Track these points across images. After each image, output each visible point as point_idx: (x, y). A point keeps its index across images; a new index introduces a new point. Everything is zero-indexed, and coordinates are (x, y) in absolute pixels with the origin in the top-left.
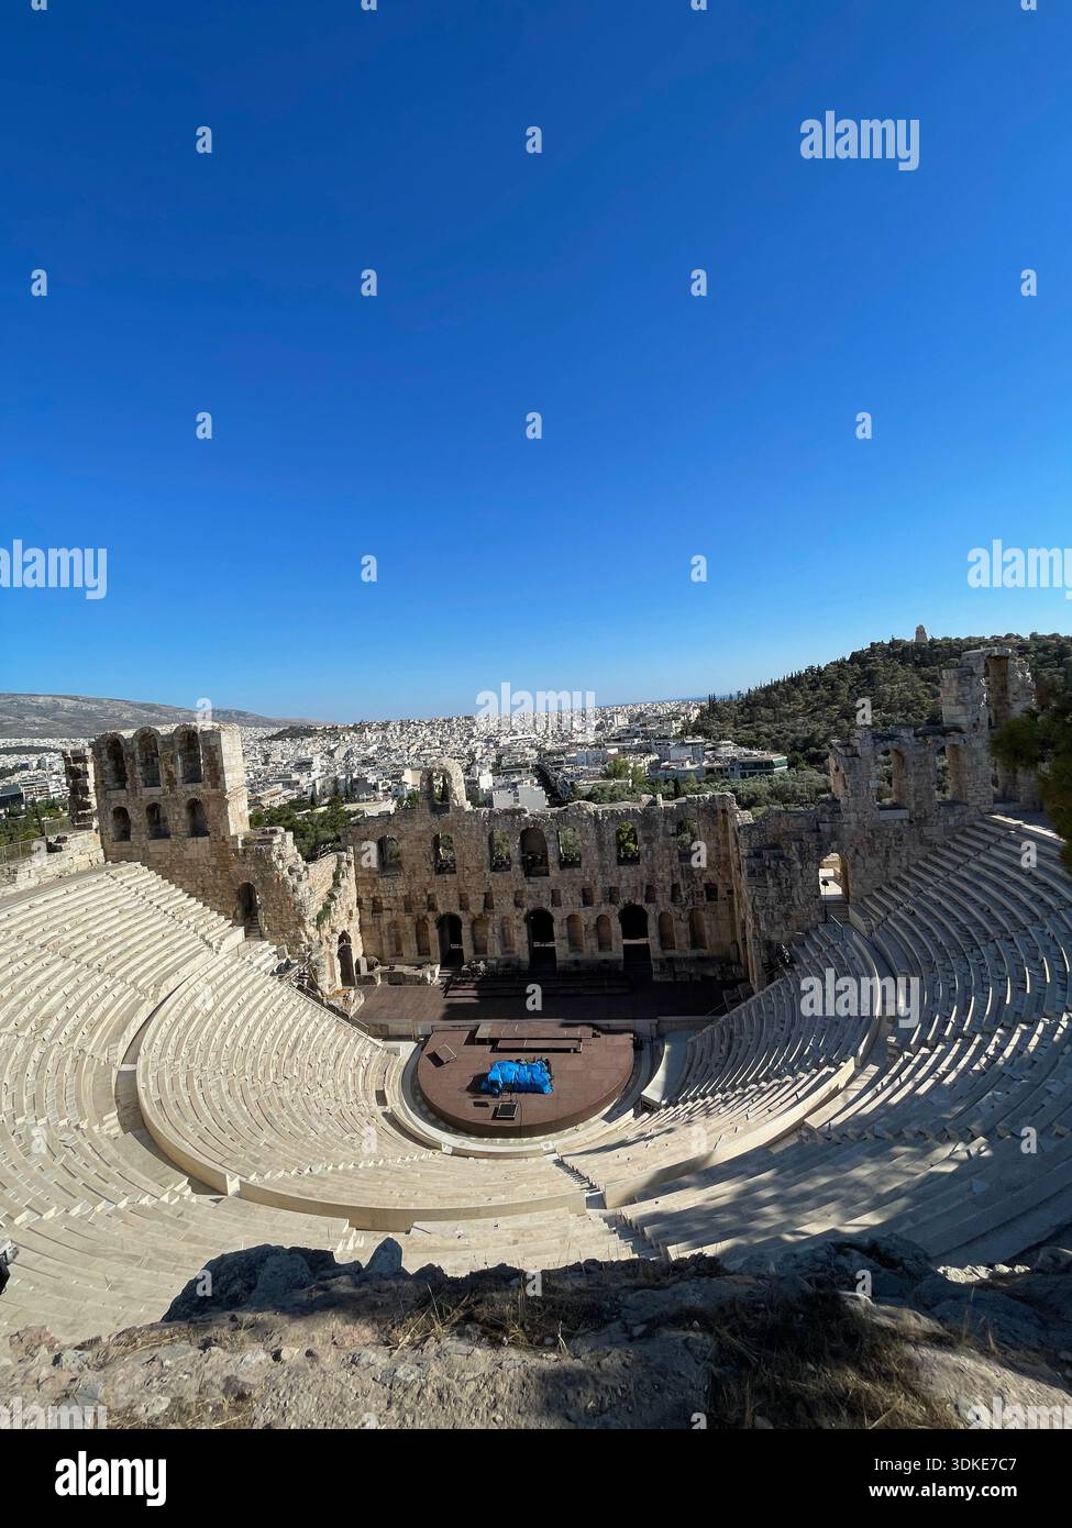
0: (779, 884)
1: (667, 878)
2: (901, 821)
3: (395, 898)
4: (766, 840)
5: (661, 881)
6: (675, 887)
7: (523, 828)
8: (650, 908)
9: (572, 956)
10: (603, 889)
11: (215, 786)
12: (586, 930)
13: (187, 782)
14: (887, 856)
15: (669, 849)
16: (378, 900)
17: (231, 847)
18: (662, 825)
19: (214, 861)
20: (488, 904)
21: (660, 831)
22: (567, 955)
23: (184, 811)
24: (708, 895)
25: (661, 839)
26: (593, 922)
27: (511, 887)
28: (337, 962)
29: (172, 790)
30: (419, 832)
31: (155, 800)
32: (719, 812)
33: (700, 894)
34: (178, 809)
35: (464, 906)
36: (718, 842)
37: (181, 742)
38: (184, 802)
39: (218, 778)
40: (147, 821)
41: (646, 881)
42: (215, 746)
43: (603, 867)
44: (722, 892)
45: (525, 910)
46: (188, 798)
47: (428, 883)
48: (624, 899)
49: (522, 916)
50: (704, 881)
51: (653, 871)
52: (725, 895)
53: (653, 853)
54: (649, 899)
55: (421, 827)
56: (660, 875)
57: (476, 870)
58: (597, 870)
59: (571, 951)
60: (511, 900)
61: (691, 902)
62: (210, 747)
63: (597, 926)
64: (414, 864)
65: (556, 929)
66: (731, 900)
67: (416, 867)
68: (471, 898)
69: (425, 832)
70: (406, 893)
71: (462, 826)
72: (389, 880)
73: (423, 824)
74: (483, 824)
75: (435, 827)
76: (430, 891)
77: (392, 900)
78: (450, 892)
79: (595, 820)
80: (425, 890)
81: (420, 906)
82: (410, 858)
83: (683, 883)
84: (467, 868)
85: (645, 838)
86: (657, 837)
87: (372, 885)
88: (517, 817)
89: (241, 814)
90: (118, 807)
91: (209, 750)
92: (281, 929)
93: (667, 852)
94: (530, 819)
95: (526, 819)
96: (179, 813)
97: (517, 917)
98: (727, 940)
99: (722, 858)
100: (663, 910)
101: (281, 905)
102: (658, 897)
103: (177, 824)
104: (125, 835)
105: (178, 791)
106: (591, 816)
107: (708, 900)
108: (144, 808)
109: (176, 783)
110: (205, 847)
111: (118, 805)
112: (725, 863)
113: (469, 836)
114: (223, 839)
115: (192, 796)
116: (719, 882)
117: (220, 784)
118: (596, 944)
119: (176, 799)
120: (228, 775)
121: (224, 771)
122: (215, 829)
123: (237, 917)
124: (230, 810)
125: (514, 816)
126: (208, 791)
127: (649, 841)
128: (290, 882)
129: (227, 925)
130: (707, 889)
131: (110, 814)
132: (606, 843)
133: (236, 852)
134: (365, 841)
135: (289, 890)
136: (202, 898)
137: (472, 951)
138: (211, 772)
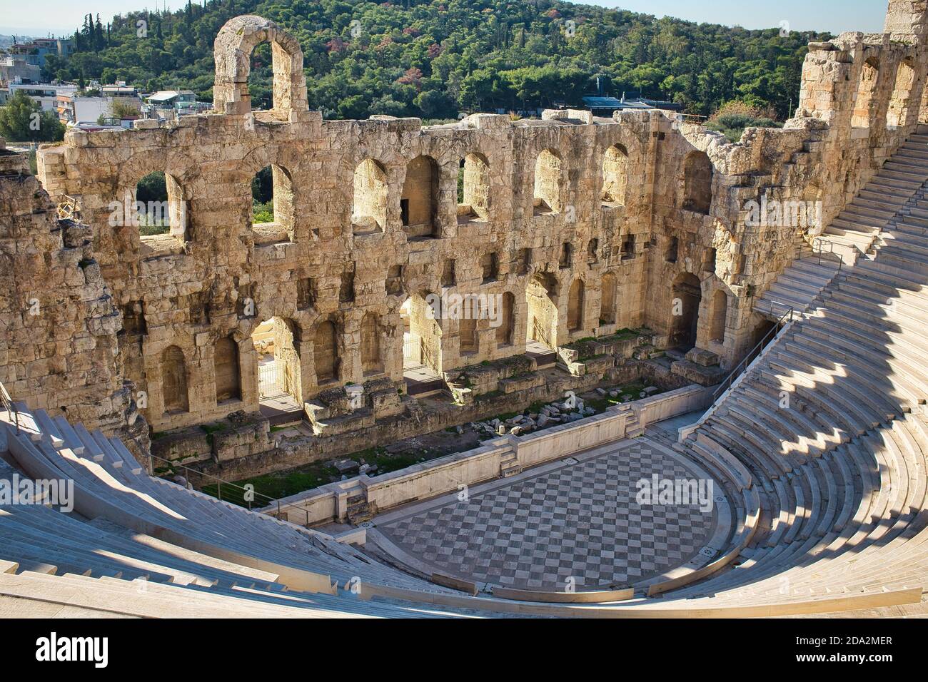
5: (580, 236)
6: (592, 244)
8: (563, 276)
9: (463, 360)
10: (513, 252)
15: (594, 187)
16: (137, 308)
18: (590, 152)
20: (349, 294)
21: (588, 160)
22: (456, 361)
24: (622, 251)
25: (586, 174)
27: (386, 259)
30: (231, 163)
32: (651, 136)
33: (616, 250)
36: (645, 178)
41: (563, 236)
43: (516, 218)
44: (639, 246)
47: (243, 266)
48: (536, 265)
50: (622, 232)
51: (573, 222)
52: (644, 249)
53: (577, 197)
54: (567, 262)
55: (236, 152)
56: (579, 227)
57: (331, 234)
58: (508, 223)
59: (462, 354)
60: (383, 283)
61: (605, 263)
64: (216, 229)
67: (222, 232)
68: (322, 285)
69: (243, 163)
70: (199, 286)
71: (313, 153)
72: (164, 264)
73: (238, 146)
74: (352, 147)
75: (262, 153)
76: (244, 280)
77: (167, 304)
78: (285, 276)
79: (515, 143)
80: (237, 278)
81: (226, 311)
82: (211, 215)
83: (601, 236)
84: (317, 231)
85: (570, 172)
86: (584, 169)
87: (124, 277)
88: (405, 134)
93: (590, 192)
94: (426, 140)
95: (420, 140)
97: (391, 311)
98: (636, 310)
99: (645, 201)
100: (577, 276)
102: (576, 258)
106: (510, 137)
107: (622, 258)
112: (647, 207)
113: (324, 171)
116: (638, 233)
118: (494, 337)
125: (400, 134)
127: (575, 176)
130: (623, 244)
132: (524, 180)
134: (110, 184)
137: (315, 378)
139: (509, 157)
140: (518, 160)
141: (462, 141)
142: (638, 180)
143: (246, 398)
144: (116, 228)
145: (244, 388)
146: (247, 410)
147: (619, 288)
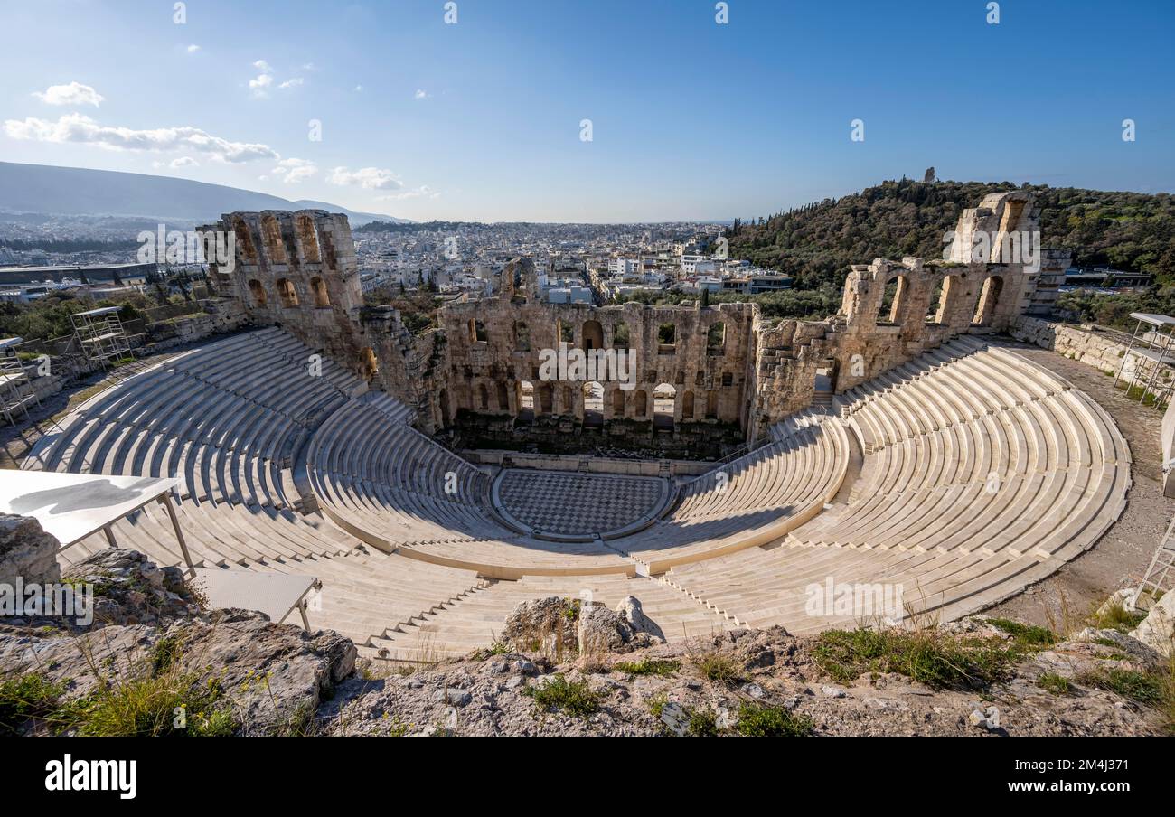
0: (784, 377)
1: (695, 367)
2: (892, 336)
3: (483, 367)
4: (780, 343)
5: (690, 369)
6: (701, 374)
7: (585, 320)
8: (679, 389)
9: (615, 417)
10: (645, 370)
11: (333, 267)
12: (628, 400)
13: (309, 263)
14: (874, 361)
15: (700, 344)
16: (469, 368)
17: (351, 318)
18: (696, 325)
19: (338, 329)
21: (695, 330)
22: (611, 417)
23: (309, 287)
24: (724, 381)
25: (694, 337)
26: (635, 395)
28: (439, 410)
29: (297, 269)
30: (501, 317)
31: (284, 275)
32: (746, 319)
33: (718, 380)
34: (303, 285)
35: (537, 375)
36: (740, 342)
37: (299, 226)
38: (308, 279)
39: (335, 261)
40: (277, 292)
41: (678, 368)
42: (330, 232)
43: (647, 354)
44: (736, 380)
46: (311, 277)
47: (508, 357)
48: (660, 380)
49: (579, 388)
50: (723, 370)
51: (686, 360)
52: (738, 382)
53: (687, 348)
54: (680, 381)
55: (504, 313)
56: (689, 364)
58: (642, 356)
59: (615, 414)
61: (710, 385)
62: (325, 233)
63: (637, 398)
64: (497, 342)
66: (741, 386)
67: (499, 344)
69: (506, 318)
70: (491, 363)
71: (536, 315)
72: (478, 353)
73: (504, 311)
74: (554, 314)
75: (514, 314)
76: (509, 363)
77: (480, 368)
78: (526, 365)
79: (644, 318)
80: (506, 362)
81: (502, 374)
82: (494, 337)
83: (706, 371)
84: (540, 348)
85: (682, 335)
86: (692, 334)
87: (463, 356)
88: (580, 311)
89: (356, 292)
90: (254, 281)
91: (324, 236)
92: (397, 384)
93: (697, 347)
94: (591, 314)
95: (588, 312)
96: (305, 288)
97: (576, 387)
98: (733, 415)
99: (740, 355)
100: (688, 389)
101: (395, 366)
102: (687, 380)
103: (304, 298)
104: (262, 304)
105: (302, 270)
106: (640, 314)
107: (724, 385)
108: (274, 281)
109: (299, 263)
110: (330, 318)
111: (253, 278)
112: (742, 359)
113: (542, 323)
114: (345, 312)
115: (315, 275)
116: (735, 372)
117: (337, 266)
118: (634, 410)
119: (301, 277)
120: (342, 259)
121: (339, 254)
122: (337, 303)
123: (362, 374)
124: (347, 288)
125: (578, 309)
126: (327, 271)
127: (685, 337)
128: (401, 349)
129: (354, 378)
130: (723, 377)
131: (247, 286)
132: (651, 336)
133: (356, 323)
134: (458, 322)
135: (401, 356)
136: (332, 358)
137: (540, 409)
138: (328, 255)
139: (640, 324)
140: (646, 325)
141: (613, 315)
142: (735, 343)
143: (511, 410)
144: (460, 338)
145: (510, 405)
146: (511, 414)
147: (720, 401)
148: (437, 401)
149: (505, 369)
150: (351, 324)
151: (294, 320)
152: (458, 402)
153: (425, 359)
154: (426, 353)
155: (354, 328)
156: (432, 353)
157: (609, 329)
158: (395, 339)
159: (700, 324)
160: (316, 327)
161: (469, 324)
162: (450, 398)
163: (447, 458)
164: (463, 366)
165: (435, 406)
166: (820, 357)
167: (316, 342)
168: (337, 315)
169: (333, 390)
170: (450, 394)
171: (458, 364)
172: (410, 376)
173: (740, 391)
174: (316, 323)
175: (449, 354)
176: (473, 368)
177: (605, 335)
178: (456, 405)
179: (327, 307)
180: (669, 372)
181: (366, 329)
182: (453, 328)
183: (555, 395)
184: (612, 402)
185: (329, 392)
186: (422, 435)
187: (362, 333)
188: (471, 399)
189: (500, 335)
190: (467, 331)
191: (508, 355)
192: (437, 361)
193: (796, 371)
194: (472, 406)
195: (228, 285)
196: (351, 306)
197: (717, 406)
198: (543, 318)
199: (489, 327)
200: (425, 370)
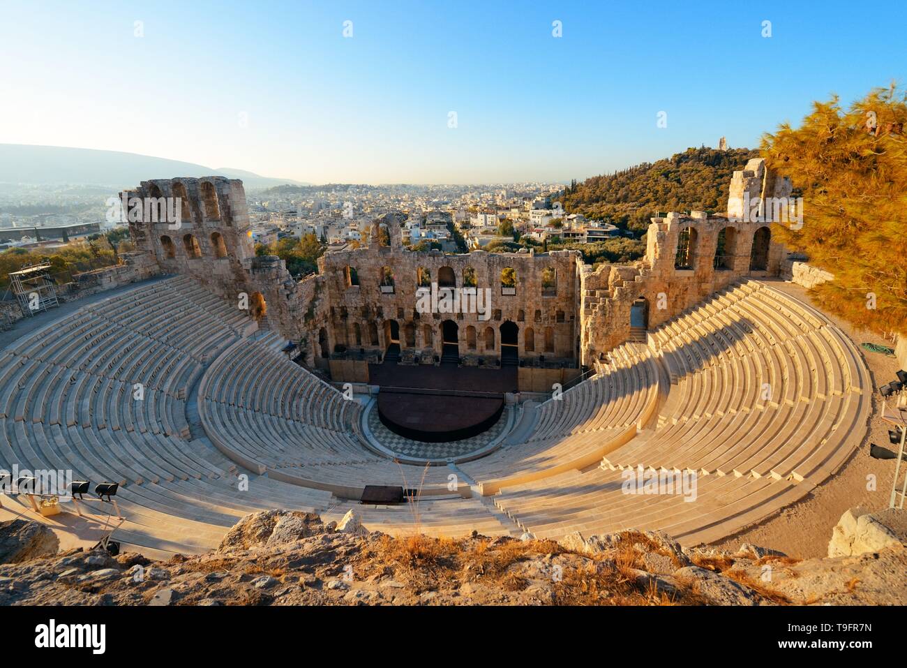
0: (605, 315)
1: (533, 306)
2: (689, 278)
3: (356, 308)
4: (600, 285)
5: (529, 308)
6: (538, 313)
7: (440, 267)
8: (521, 325)
9: (469, 351)
10: (492, 309)
11: (229, 224)
12: (479, 336)
13: (210, 221)
14: (676, 301)
15: (535, 286)
16: (345, 309)
17: (244, 268)
18: (532, 270)
19: (233, 277)
20: (416, 315)
21: (530, 274)
22: (465, 351)
23: (210, 241)
24: (557, 319)
25: (531, 280)
26: (483, 331)
28: (319, 346)
29: (200, 226)
30: (371, 265)
31: (189, 232)
32: (571, 264)
33: (553, 318)
34: (205, 239)
35: (401, 315)
36: (568, 284)
37: (202, 190)
38: (209, 234)
39: (231, 219)
40: (185, 246)
41: (518, 307)
42: (227, 195)
43: (492, 296)
44: (567, 317)
45: (440, 321)
46: (211, 232)
48: (504, 318)
49: (438, 325)
50: (556, 309)
51: (524, 301)
52: (569, 319)
53: (525, 290)
54: (522, 319)
55: (373, 261)
56: (528, 303)
57: (408, 293)
59: (468, 349)
61: (546, 322)
62: (223, 196)
63: (485, 334)
64: (367, 286)
65: (459, 334)
66: (573, 322)
67: (369, 288)
68: (405, 311)
69: (375, 265)
70: (363, 305)
71: (399, 263)
72: (352, 296)
73: (373, 259)
74: (414, 262)
75: (381, 262)
76: (378, 305)
77: (353, 309)
78: (392, 306)
79: (488, 264)
80: (375, 304)
81: (372, 314)
82: (365, 282)
83: (543, 310)
84: (403, 291)
85: (520, 278)
86: (528, 277)
87: (340, 298)
88: (436, 258)
89: (249, 245)
90: (164, 236)
91: (222, 197)
92: (282, 324)
93: (533, 288)
94: (445, 261)
95: (442, 260)
96: (206, 242)
97: (435, 325)
98: (567, 348)
99: (569, 296)
100: (528, 326)
101: (280, 308)
102: (526, 318)
103: (206, 250)
104: (171, 255)
105: (204, 227)
106: (485, 261)
107: (558, 322)
108: (182, 237)
109: (202, 221)
110: (227, 267)
111: (163, 234)
112: (571, 298)
113: (404, 270)
114: (239, 262)
115: (214, 230)
116: (566, 310)
117: (232, 223)
118: (484, 345)
119: (203, 232)
120: (237, 217)
121: (234, 213)
122: (232, 254)
123: (253, 315)
124: (241, 241)
125: (434, 257)
126: (225, 228)
127: (523, 280)
128: (286, 293)
129: (246, 319)
130: (557, 315)
131: (159, 241)
132: (495, 280)
133: (248, 271)
134: (334, 269)
135: (285, 298)
136: (228, 301)
137: (405, 344)
138: (226, 213)
139: (485, 268)
140: (491, 271)
141: (463, 261)
142: (565, 285)
143: (381, 345)
144: (337, 283)
145: (380, 342)
146: (381, 349)
147: (555, 336)
148: (317, 339)
149: (375, 309)
150: (244, 272)
151: (197, 270)
152: (336, 338)
153: (307, 302)
154: (307, 297)
155: (246, 275)
156: (313, 296)
157: (460, 274)
158: (280, 284)
159: (534, 269)
160: (215, 275)
161: (345, 271)
162: (329, 335)
163: (324, 389)
164: (339, 307)
165: (315, 342)
166: (632, 297)
167: (215, 288)
168: (233, 265)
169: (228, 329)
170: (328, 332)
171: (335, 305)
172: (294, 317)
173: (572, 326)
174: (214, 272)
175: (328, 298)
176: (348, 309)
177: (457, 279)
178: (334, 341)
179: (224, 258)
180: (512, 311)
181: (257, 276)
182: (331, 274)
183: (417, 332)
184: (466, 338)
185: (224, 331)
186: (302, 368)
187: (253, 279)
188: (347, 337)
189: (369, 279)
190: (342, 277)
191: (377, 296)
192: (317, 303)
193: (614, 309)
194: (348, 342)
195: (144, 240)
196: (245, 257)
197: (553, 341)
198: (405, 265)
199: (361, 273)
200: (307, 311)
